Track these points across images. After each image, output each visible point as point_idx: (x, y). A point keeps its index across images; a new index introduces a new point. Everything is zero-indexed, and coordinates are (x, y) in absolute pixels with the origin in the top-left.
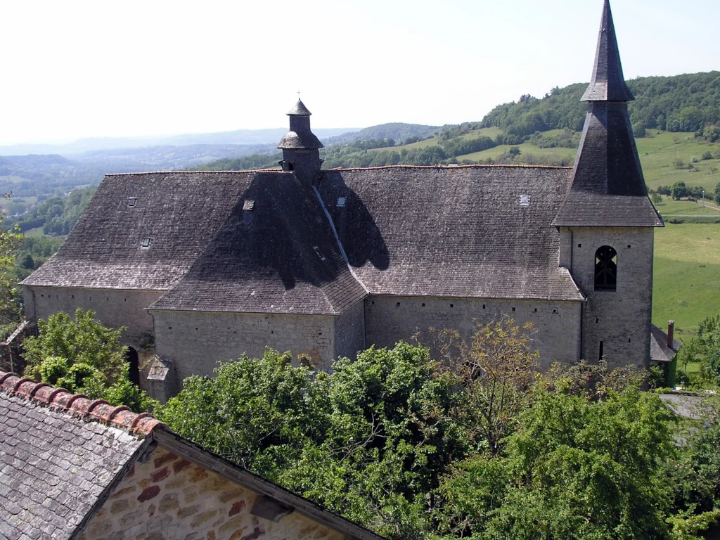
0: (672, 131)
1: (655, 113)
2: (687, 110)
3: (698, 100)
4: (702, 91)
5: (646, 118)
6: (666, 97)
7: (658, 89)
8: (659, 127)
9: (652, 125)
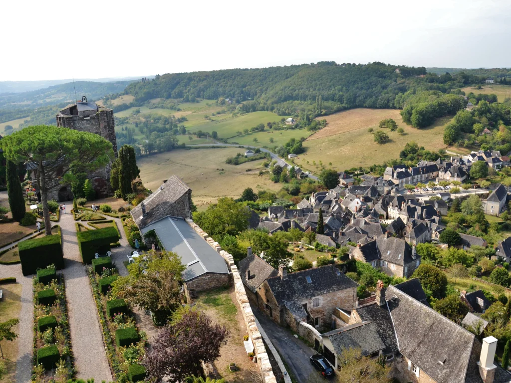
0: (207, 99)
1: (200, 91)
2: (213, 89)
3: (218, 85)
4: (220, 80)
5: (196, 93)
6: (205, 83)
7: (202, 79)
8: (202, 97)
9: (199, 96)
